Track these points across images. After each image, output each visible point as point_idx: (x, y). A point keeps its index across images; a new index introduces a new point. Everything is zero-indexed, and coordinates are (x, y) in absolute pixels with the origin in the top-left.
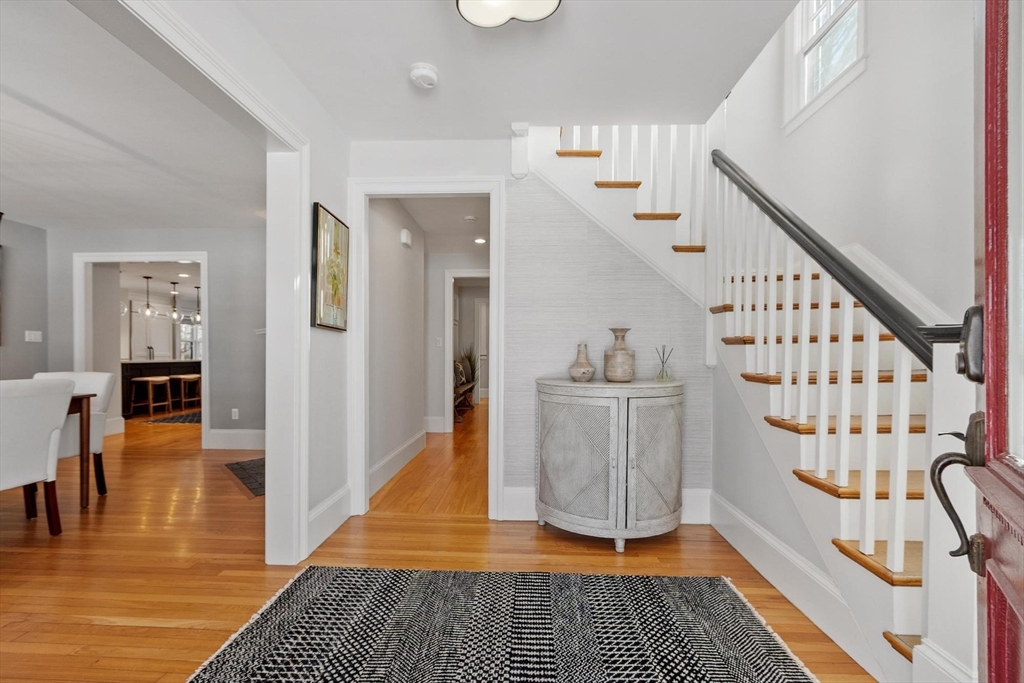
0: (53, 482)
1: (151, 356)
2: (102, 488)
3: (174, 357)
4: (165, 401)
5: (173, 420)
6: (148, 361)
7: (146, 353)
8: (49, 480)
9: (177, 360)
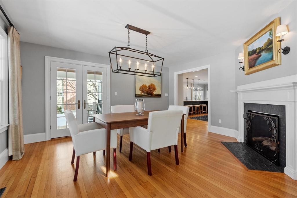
0: (177, 145)
1: (187, 99)
2: (186, 145)
3: (192, 100)
4: (191, 112)
5: (194, 118)
6: (186, 101)
7: (186, 99)
8: (176, 145)
9: (192, 101)
